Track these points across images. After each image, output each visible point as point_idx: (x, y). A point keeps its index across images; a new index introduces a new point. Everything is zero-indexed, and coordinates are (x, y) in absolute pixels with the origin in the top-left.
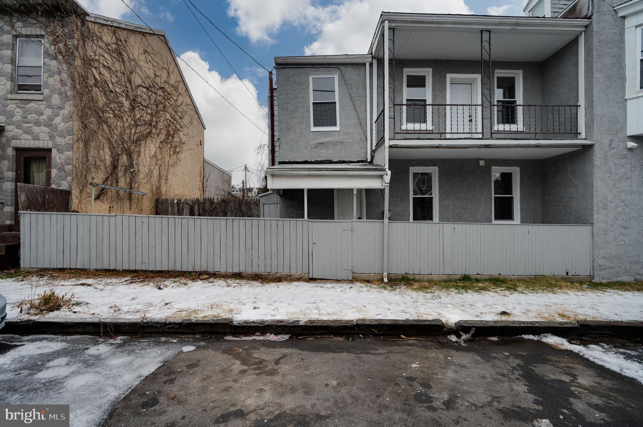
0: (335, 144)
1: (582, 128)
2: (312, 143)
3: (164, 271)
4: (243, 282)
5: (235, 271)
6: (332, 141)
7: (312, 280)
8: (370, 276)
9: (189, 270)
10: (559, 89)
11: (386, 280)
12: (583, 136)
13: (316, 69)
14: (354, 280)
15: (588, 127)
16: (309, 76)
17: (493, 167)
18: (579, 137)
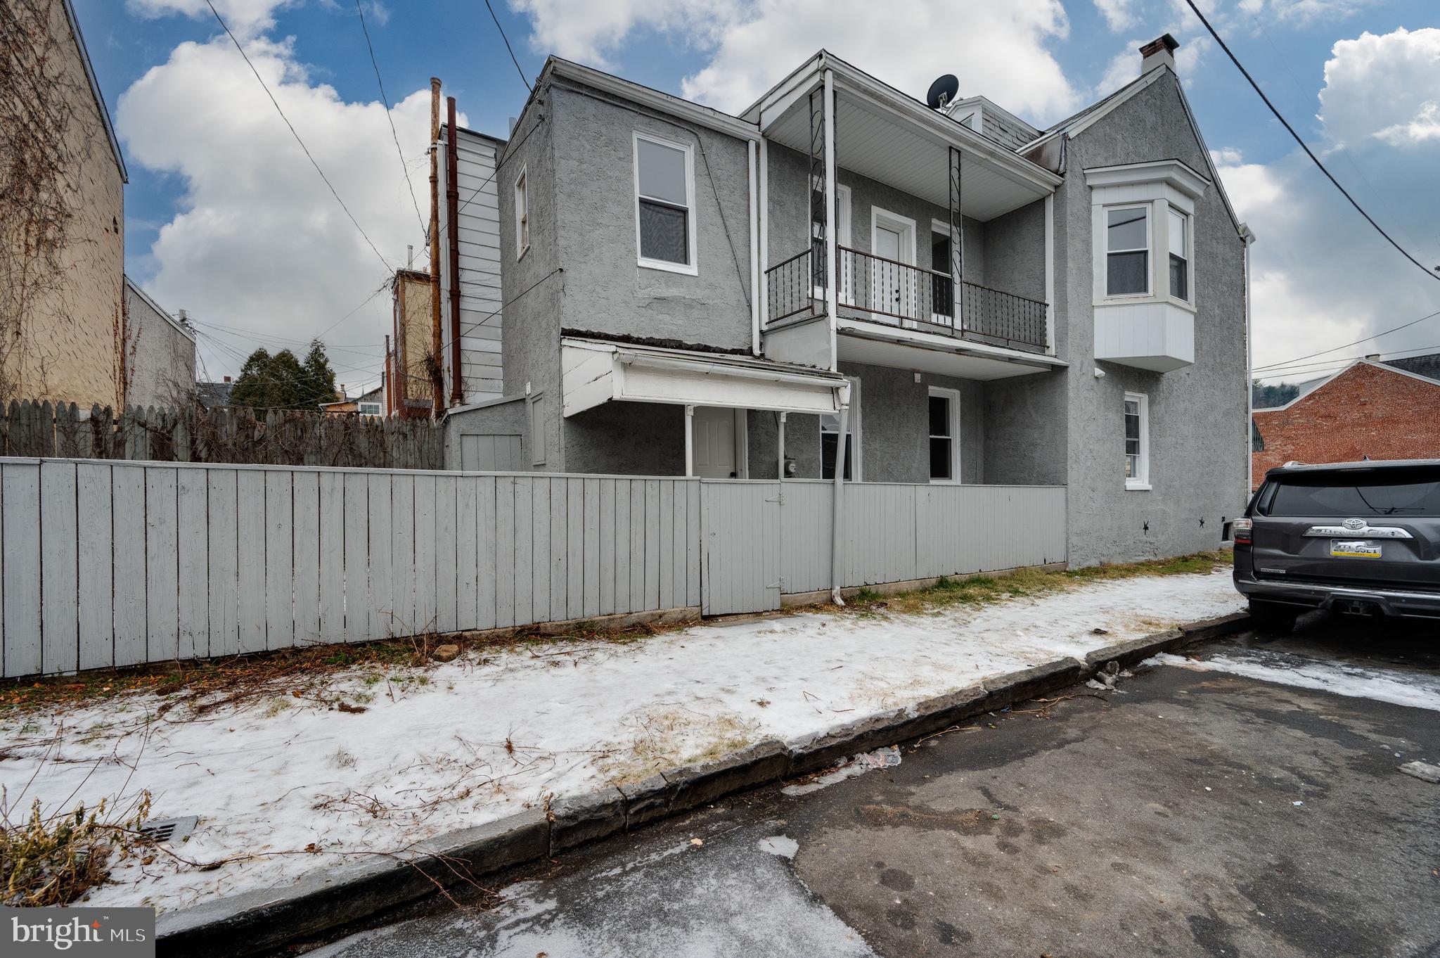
0: (689, 305)
1: (1051, 339)
2: (643, 294)
3: (276, 651)
4: (548, 649)
5: (519, 623)
6: (684, 298)
7: (708, 619)
8: (810, 596)
9: (371, 638)
10: (1013, 273)
11: (840, 601)
12: (1052, 351)
13: (647, 120)
14: (786, 610)
15: (1060, 339)
16: (631, 132)
17: (930, 387)
18: (1047, 353)
